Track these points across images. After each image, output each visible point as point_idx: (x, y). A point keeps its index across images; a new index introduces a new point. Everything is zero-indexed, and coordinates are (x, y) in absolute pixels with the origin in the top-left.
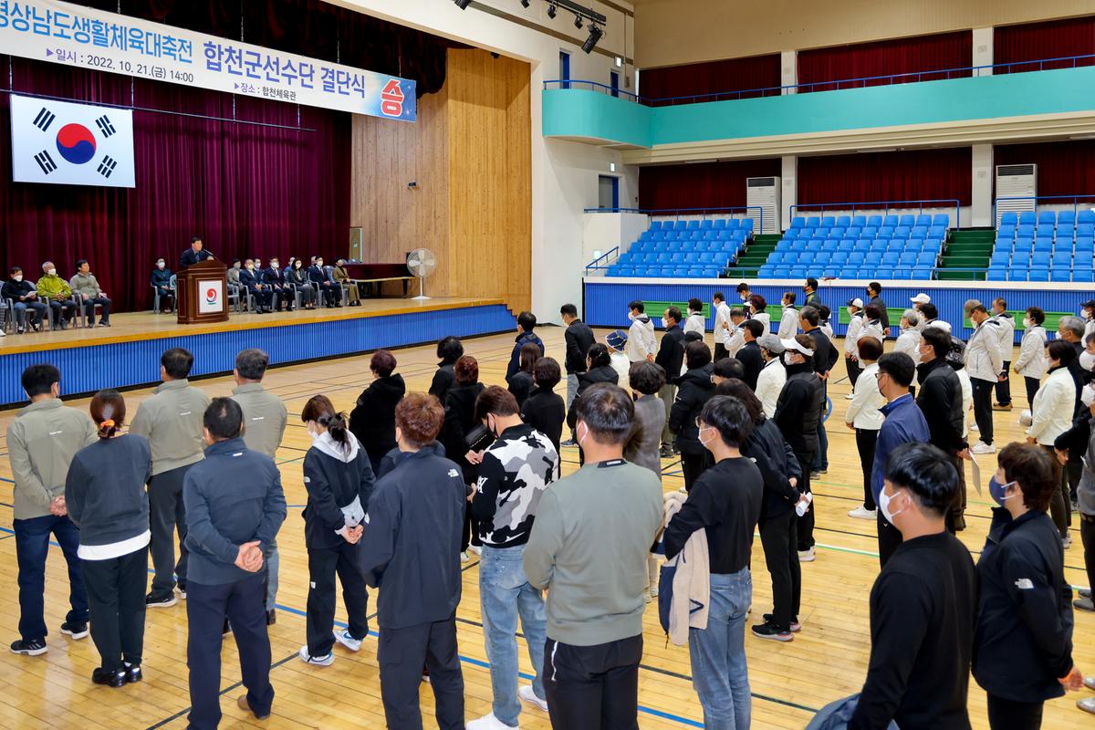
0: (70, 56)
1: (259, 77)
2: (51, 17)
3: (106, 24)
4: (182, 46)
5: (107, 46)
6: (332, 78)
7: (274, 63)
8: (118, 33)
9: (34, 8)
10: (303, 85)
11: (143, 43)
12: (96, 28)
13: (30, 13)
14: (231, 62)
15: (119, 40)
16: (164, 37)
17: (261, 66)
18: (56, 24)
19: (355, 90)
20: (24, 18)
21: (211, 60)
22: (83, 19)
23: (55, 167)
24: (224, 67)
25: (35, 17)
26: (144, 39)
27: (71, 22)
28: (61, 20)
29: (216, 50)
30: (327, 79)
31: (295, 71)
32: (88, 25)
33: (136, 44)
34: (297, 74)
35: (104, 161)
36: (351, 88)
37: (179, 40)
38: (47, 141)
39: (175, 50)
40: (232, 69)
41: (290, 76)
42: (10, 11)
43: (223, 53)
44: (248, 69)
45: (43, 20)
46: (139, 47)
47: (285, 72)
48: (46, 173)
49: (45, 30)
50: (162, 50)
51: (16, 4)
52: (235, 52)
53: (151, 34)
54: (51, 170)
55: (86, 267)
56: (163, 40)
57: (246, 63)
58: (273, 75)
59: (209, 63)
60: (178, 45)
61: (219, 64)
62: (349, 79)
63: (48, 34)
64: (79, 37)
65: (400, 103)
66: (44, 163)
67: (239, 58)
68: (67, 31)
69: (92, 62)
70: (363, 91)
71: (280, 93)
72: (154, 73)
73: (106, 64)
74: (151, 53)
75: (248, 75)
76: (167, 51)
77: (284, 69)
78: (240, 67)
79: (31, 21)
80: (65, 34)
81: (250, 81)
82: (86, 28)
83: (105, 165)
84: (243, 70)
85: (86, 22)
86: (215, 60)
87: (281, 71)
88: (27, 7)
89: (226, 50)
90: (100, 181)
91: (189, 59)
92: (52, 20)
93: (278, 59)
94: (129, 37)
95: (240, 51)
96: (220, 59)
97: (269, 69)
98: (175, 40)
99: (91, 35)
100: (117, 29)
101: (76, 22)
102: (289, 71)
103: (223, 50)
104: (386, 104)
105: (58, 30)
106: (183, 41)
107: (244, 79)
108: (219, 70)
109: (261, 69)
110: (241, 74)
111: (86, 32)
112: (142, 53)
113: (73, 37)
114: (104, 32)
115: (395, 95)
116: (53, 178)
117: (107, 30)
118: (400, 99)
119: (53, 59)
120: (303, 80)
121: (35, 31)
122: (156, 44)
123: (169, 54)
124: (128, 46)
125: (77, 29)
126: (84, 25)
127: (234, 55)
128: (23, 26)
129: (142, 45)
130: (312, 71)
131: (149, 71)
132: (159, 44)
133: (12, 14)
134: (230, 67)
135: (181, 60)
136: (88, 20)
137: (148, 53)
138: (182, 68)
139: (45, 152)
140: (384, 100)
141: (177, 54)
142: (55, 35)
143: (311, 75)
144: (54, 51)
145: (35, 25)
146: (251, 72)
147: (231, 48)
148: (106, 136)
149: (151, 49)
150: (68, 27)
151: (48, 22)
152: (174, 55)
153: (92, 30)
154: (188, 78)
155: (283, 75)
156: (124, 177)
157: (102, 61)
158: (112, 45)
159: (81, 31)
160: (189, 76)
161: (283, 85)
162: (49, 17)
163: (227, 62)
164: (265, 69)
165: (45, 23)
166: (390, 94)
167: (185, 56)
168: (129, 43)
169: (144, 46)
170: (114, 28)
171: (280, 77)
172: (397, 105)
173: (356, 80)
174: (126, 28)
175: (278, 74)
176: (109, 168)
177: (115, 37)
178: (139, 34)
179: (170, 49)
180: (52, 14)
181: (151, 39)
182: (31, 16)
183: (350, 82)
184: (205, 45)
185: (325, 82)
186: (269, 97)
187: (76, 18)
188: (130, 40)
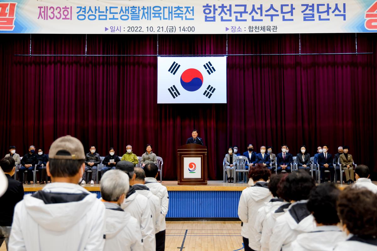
0: (118, 29)
1: (246, 20)
2: (108, 10)
3: (139, 7)
4: (187, 10)
5: (139, 19)
6: (313, 10)
7: (258, 9)
8: (146, 11)
9: (99, 7)
10: (284, 19)
11: (161, 13)
12: (133, 10)
13: (97, 10)
14: (223, 14)
15: (146, 15)
16: (175, 8)
17: (247, 12)
18: (111, 13)
19: (336, 15)
20: (94, 13)
21: (208, 16)
22: (126, 7)
23: (179, 94)
24: (218, 18)
25: (99, 12)
26: (162, 11)
27: (118, 10)
28: (113, 10)
29: (212, 9)
30: (307, 12)
31: (277, 11)
33: (157, 15)
34: (279, 13)
35: (208, 89)
36: (332, 15)
37: (185, 7)
38: (176, 80)
39: (183, 14)
40: (224, 19)
41: (272, 16)
42: (87, 11)
43: (217, 10)
44: (236, 17)
45: (103, 12)
46: (159, 17)
47: (268, 13)
48: (174, 97)
49: (104, 17)
50: (174, 15)
51: (90, 7)
52: (226, 7)
53: (166, 7)
54: (177, 96)
55: (149, 148)
56: (174, 9)
57: (235, 12)
58: (257, 17)
59: (206, 17)
60: (184, 10)
61: (214, 17)
62: (329, 8)
63: (106, 19)
64: (123, 17)
66: (173, 92)
67: (230, 10)
68: (116, 16)
69: (130, 30)
70: (344, 16)
71: (263, 28)
72: (168, 30)
73: (138, 30)
74: (167, 19)
75: (237, 20)
76: (177, 15)
77: (267, 11)
78: (230, 15)
79: (97, 14)
81: (238, 24)
82: (127, 11)
83: (208, 91)
84: (233, 18)
85: (127, 8)
86: (212, 15)
87: (264, 13)
88: (95, 7)
89: (219, 7)
90: (205, 100)
91: (192, 17)
92: (108, 12)
93: (261, 5)
94: (152, 11)
95: (230, 6)
96: (214, 13)
97: (254, 14)
98: (182, 8)
99: (130, 15)
100: (145, 9)
101: (122, 10)
102: (272, 12)
103: (217, 7)
104: (369, 22)
105: (111, 16)
106: (187, 8)
107: (234, 23)
108: (214, 20)
109: (248, 14)
110: (231, 20)
111: (127, 14)
112: (161, 19)
113: (119, 18)
114: (137, 12)
116: (178, 100)
117: (139, 10)
119: (109, 32)
120: (284, 17)
121: (99, 19)
122: (169, 13)
123: (178, 17)
124: (152, 17)
125: (122, 14)
126: (126, 10)
127: (225, 9)
128: (93, 17)
129: (160, 15)
130: (293, 8)
131: (165, 29)
132: (172, 13)
133: (88, 13)
134: (222, 17)
135: (186, 19)
136: (128, 7)
137: (164, 19)
138: (186, 24)
139: (174, 86)
140: (368, 19)
141: (184, 16)
142: (110, 19)
143: (291, 12)
144: (109, 28)
145: (99, 16)
146: (239, 18)
147: (223, 5)
148: (210, 74)
149: (166, 16)
150: (117, 13)
151: (106, 13)
152: (182, 17)
153: (130, 12)
154: (191, 29)
155: (266, 15)
156: (220, 97)
157: (135, 29)
158: (142, 19)
159: (124, 14)
160: (191, 28)
161: (266, 22)
162: (107, 10)
163: (219, 15)
164: (250, 14)
165: (105, 14)
166: (374, 13)
167: (189, 16)
168: (152, 15)
169: (162, 15)
170: (144, 8)
171: (263, 17)
173: (337, 8)
174: (150, 7)
175: (261, 15)
176: (211, 92)
177: (144, 14)
178: (159, 9)
179: (179, 14)
180: (108, 8)
181: (166, 10)
182: (97, 12)
183: (331, 11)
184: (204, 7)
185: (304, 14)
186: (254, 33)
187: (122, 7)
188: (153, 13)
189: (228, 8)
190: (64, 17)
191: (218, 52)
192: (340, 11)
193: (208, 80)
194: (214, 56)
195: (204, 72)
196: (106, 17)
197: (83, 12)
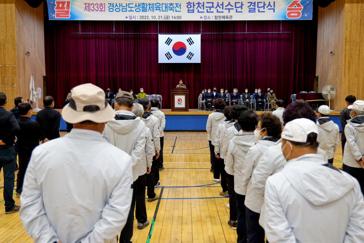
0: (134, 17)
1: (213, 12)
3: (147, 4)
4: (177, 6)
6: (255, 6)
7: (221, 5)
9: (122, 4)
10: (237, 12)
11: (160, 8)
12: (143, 6)
14: (199, 8)
15: (151, 8)
16: (169, 4)
17: (214, 7)
18: (129, 7)
19: (269, 9)
20: (119, 8)
21: (190, 9)
22: (138, 4)
23: (172, 57)
24: (196, 11)
25: (122, 7)
26: (161, 6)
27: (134, 5)
28: (130, 6)
29: (192, 5)
30: (251, 7)
31: (232, 6)
32: (140, 5)
33: (158, 9)
34: (234, 7)
35: (189, 54)
36: (266, 9)
37: (175, 4)
38: (169, 48)
39: (174, 8)
41: (229, 9)
42: (114, 6)
43: (195, 5)
44: (207, 10)
45: (125, 7)
46: (159, 10)
47: (227, 8)
48: (169, 59)
49: (125, 10)
50: (168, 9)
51: (116, 4)
52: (201, 4)
53: (164, 4)
54: (170, 58)
56: (168, 5)
57: (206, 7)
58: (220, 10)
59: (188, 10)
60: (175, 5)
61: (193, 10)
62: (264, 4)
63: (126, 11)
64: (137, 10)
65: (300, 11)
66: (168, 56)
67: (203, 6)
68: (133, 9)
69: (141, 18)
70: (274, 9)
71: (224, 17)
72: (165, 18)
73: (146, 18)
74: (164, 11)
75: (207, 12)
76: (170, 9)
77: (226, 6)
78: (204, 9)
79: (121, 8)
80: (132, 10)
81: (208, 14)
82: (139, 6)
83: (189, 55)
84: (205, 10)
85: (139, 4)
86: (192, 9)
87: (224, 7)
88: (120, 4)
89: (197, 4)
90: (188, 61)
91: (180, 10)
92: (128, 6)
93: (223, 3)
94: (155, 6)
95: (204, 3)
96: (194, 8)
97: (218, 8)
98: (174, 4)
99: (141, 9)
100: (151, 5)
101: (136, 5)
102: (229, 7)
103: (195, 4)
104: (289, 13)
105: (129, 9)
106: (177, 4)
107: (206, 14)
108: (193, 12)
109: (214, 8)
110: (204, 12)
111: (139, 8)
112: (160, 11)
113: (135, 11)
114: (146, 7)
115: (297, 7)
116: (171, 61)
117: (147, 6)
118: (300, 9)
119: (128, 19)
120: (236, 10)
121: (122, 11)
122: (166, 7)
123: (171, 10)
124: (155, 10)
125: (136, 8)
126: (139, 5)
127: (200, 5)
128: (119, 10)
129: (160, 9)
130: (242, 5)
131: (163, 18)
132: (167, 7)
133: (115, 7)
134: (198, 10)
135: (176, 11)
136: (140, 4)
137: (162, 11)
138: (176, 14)
139: (168, 52)
140: (288, 11)
141: (175, 9)
142: (129, 11)
143: (241, 7)
144: (128, 17)
145: (122, 9)
146: (209, 11)
147: (199, 2)
148: (190, 45)
149: (164, 9)
150: (133, 7)
151: (126, 7)
152: (173, 10)
153: (141, 7)
154: (179, 18)
155: (225, 9)
156: (197, 59)
157: (145, 17)
158: (148, 11)
159: (138, 8)
160: (179, 17)
161: (226, 13)
162: (127, 5)
163: (197, 8)
164: (216, 8)
165: (125, 8)
166: (293, 7)
167: (178, 9)
168: (155, 9)
170: (149, 4)
171: (224, 10)
172: (299, 13)
173: (269, 4)
174: (154, 4)
175: (223, 9)
176: (191, 56)
177: (150, 8)
178: (159, 5)
179: (171, 8)
180: (128, 4)
181: (164, 6)
182: (121, 6)
183: (266, 6)
184: (187, 3)
185: (249, 8)
186: (218, 20)
187: (136, 4)
188: (155, 8)
189: (202, 4)
190: (101, 10)
191: (195, 32)
192: (271, 7)
193: (189, 48)
194: (193, 34)
195: (187, 44)
196: (126, 10)
197: (112, 6)
